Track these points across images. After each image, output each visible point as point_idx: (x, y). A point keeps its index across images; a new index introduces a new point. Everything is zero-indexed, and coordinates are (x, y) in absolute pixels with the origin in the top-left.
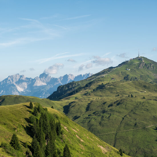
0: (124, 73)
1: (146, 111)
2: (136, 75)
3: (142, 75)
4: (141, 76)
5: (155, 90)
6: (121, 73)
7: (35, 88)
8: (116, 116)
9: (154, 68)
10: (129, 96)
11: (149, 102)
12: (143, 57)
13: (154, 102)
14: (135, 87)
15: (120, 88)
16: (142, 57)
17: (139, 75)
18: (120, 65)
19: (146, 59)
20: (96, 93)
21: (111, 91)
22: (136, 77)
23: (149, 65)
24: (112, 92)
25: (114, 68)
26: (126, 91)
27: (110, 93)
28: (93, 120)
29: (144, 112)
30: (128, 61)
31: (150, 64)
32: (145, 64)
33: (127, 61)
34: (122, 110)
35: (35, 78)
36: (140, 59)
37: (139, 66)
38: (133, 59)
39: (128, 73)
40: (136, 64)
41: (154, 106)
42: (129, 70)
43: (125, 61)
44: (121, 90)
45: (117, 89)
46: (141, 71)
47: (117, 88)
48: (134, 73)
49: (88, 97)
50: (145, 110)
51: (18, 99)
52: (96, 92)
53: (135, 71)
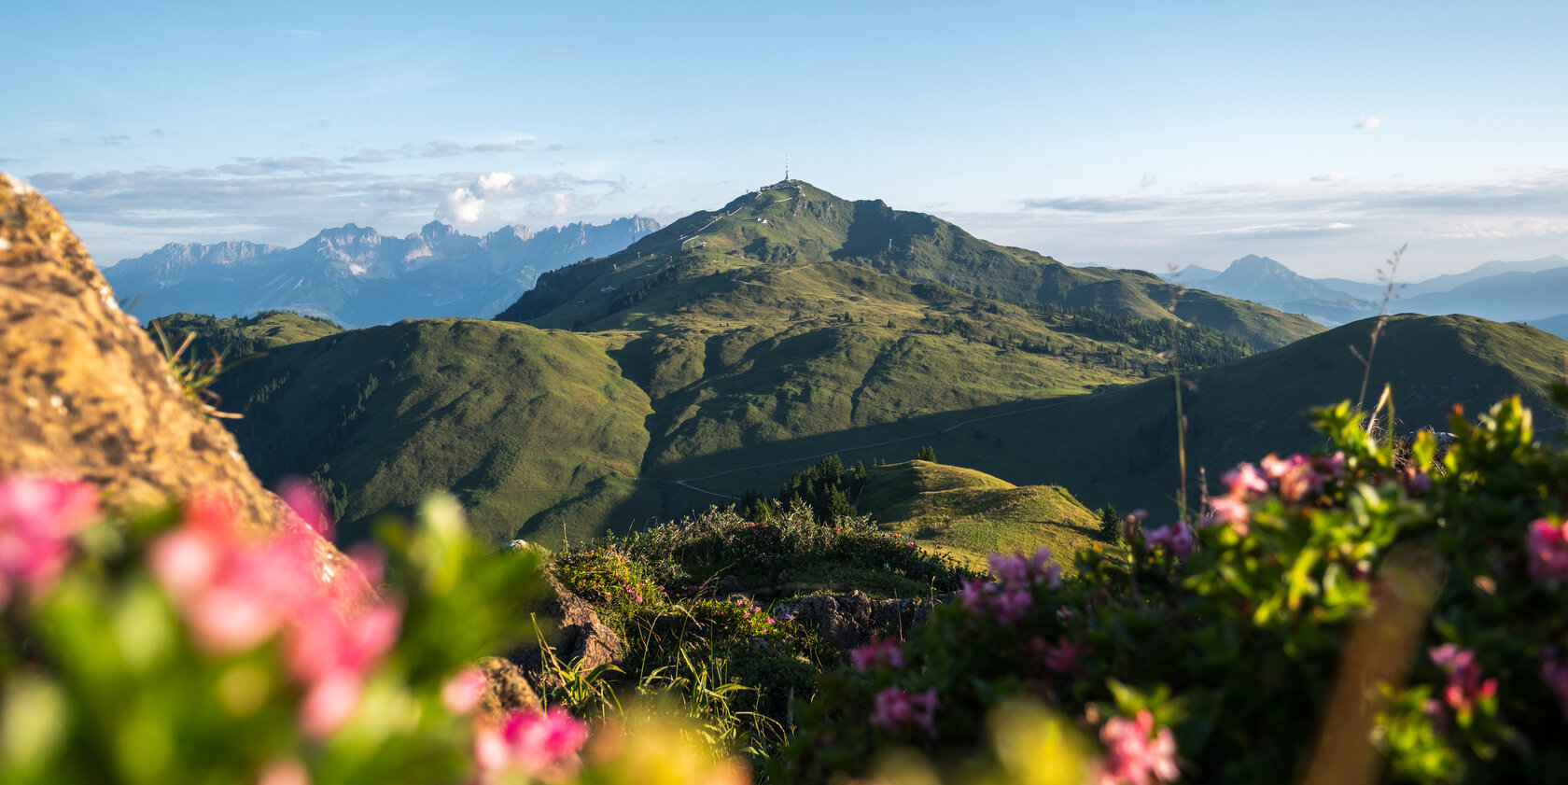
0: (750, 231)
1: (923, 372)
2: (788, 239)
3: (804, 239)
4: (803, 242)
5: (892, 294)
6: (741, 233)
7: (409, 269)
8: (830, 393)
9: (834, 216)
10: (839, 320)
11: (920, 341)
12: (801, 182)
13: (935, 341)
14: (830, 284)
15: (784, 286)
16: (796, 183)
17: (797, 240)
18: (731, 207)
19: (808, 187)
20: (711, 305)
21: (758, 299)
22: (790, 244)
23: (820, 206)
24: (760, 302)
25: (717, 213)
26: (808, 297)
27: (756, 305)
28: (753, 409)
29: (919, 376)
30: (756, 193)
31: (824, 204)
32: (810, 205)
33: (753, 195)
34: (843, 371)
35: (407, 238)
36: (789, 187)
37: (791, 210)
38: (772, 186)
39: (764, 233)
40: (784, 205)
41: (943, 354)
42: (765, 221)
43: (745, 194)
44: (789, 295)
45: (775, 291)
46: (801, 227)
47: (775, 288)
48: (780, 232)
49: (686, 318)
50: (917, 371)
51: (467, 334)
52: (709, 301)
53: (782, 225)
